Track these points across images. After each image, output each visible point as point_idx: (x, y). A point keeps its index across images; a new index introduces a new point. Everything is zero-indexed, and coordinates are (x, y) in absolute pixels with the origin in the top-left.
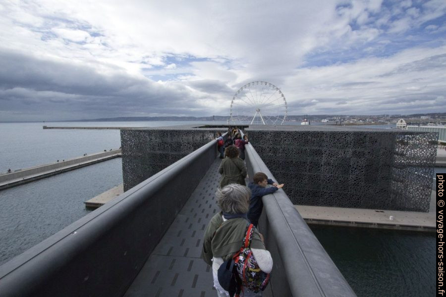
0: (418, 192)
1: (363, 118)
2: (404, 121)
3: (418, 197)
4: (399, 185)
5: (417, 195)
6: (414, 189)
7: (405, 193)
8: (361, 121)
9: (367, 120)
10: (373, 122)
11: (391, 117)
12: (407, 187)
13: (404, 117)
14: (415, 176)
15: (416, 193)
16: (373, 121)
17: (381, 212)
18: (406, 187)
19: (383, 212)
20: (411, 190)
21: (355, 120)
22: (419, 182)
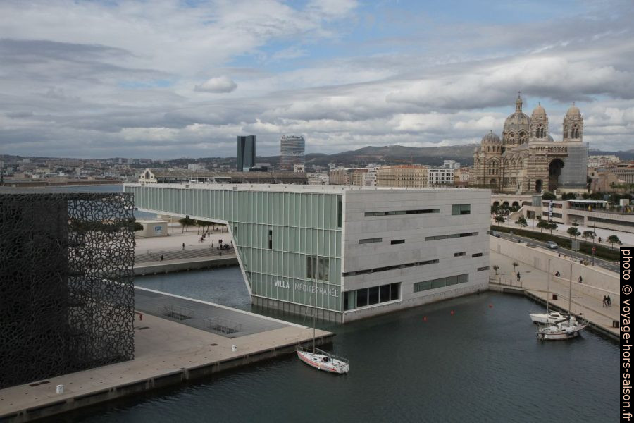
0: (112, 321)
1: (68, 166)
2: (151, 175)
3: (113, 332)
4: (75, 313)
5: (111, 328)
6: (104, 315)
7: (90, 329)
8: (62, 174)
9: (78, 170)
10: (90, 178)
11: (132, 166)
12: (92, 314)
13: (156, 165)
14: (103, 287)
15: (109, 324)
16: (91, 175)
17: (43, 383)
18: (90, 313)
19: (47, 382)
20: (100, 319)
21: (48, 172)
22: (111, 300)
